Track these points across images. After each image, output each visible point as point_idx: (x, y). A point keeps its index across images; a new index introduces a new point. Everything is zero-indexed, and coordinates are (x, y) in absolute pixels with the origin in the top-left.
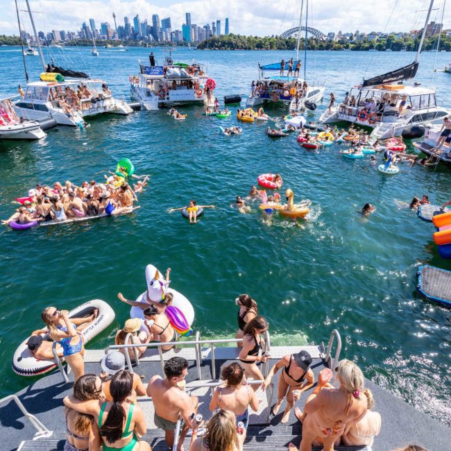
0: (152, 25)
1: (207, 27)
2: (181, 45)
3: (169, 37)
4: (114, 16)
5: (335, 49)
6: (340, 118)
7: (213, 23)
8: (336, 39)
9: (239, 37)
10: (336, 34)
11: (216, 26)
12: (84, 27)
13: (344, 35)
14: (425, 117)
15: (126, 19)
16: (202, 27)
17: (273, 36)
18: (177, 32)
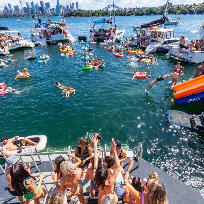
0: (40, 6)
1: (67, 6)
2: (56, 15)
3: (50, 12)
4: (21, 2)
5: (127, 15)
6: (132, 44)
7: (70, 4)
8: (128, 11)
9: (83, 10)
10: (128, 8)
11: (72, 6)
12: (6, 8)
13: (131, 9)
14: (169, 42)
15: (27, 3)
16: (65, 6)
17: (99, 10)
18: (53, 9)
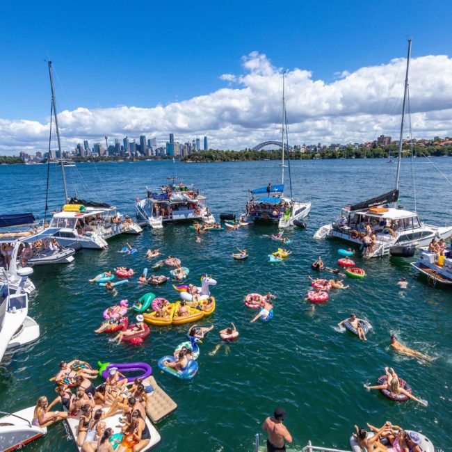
0: (139, 143)
1: (188, 144)
2: (165, 158)
3: (154, 152)
5: (303, 159)
7: (193, 141)
8: (302, 150)
9: (217, 151)
10: (302, 146)
12: (79, 147)
13: (308, 147)
15: (116, 140)
16: (184, 144)
18: (161, 149)
